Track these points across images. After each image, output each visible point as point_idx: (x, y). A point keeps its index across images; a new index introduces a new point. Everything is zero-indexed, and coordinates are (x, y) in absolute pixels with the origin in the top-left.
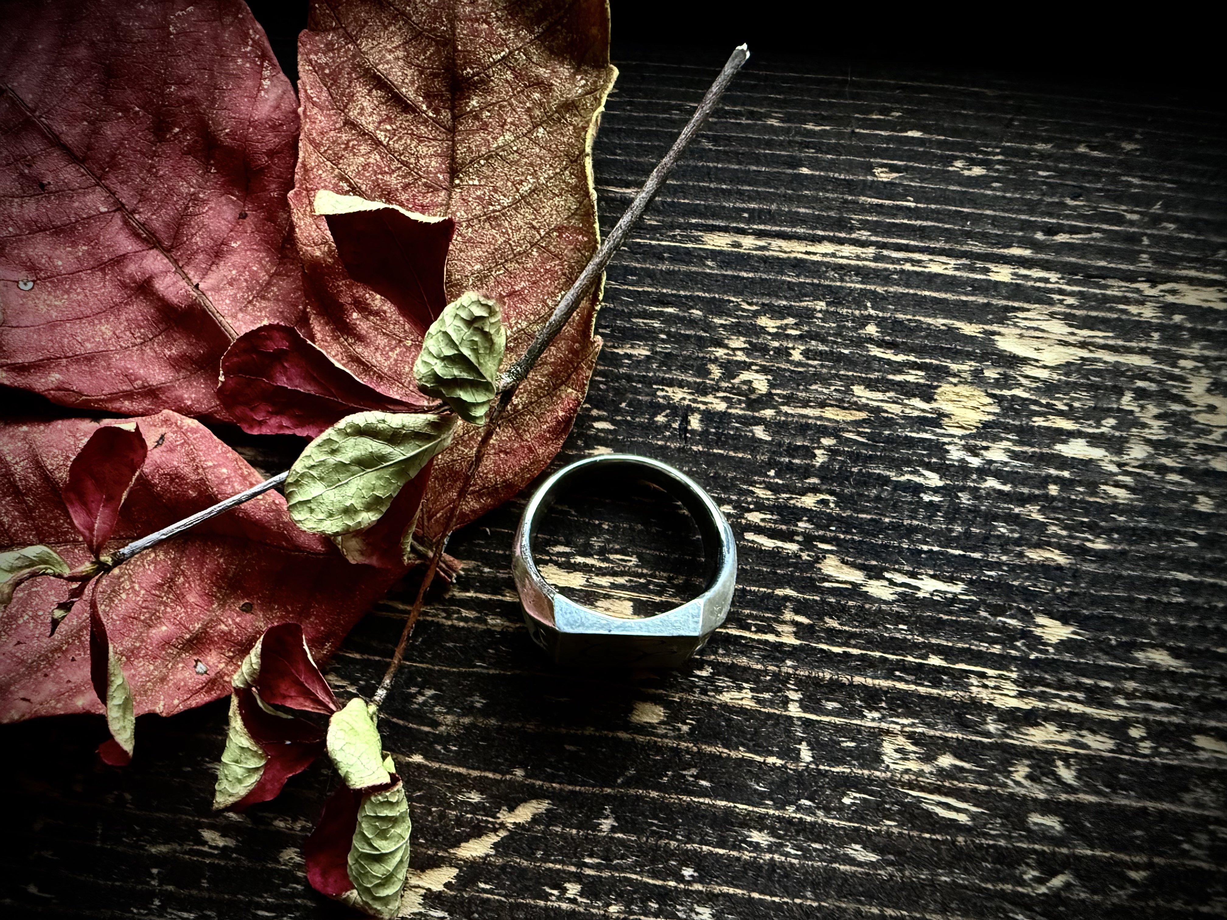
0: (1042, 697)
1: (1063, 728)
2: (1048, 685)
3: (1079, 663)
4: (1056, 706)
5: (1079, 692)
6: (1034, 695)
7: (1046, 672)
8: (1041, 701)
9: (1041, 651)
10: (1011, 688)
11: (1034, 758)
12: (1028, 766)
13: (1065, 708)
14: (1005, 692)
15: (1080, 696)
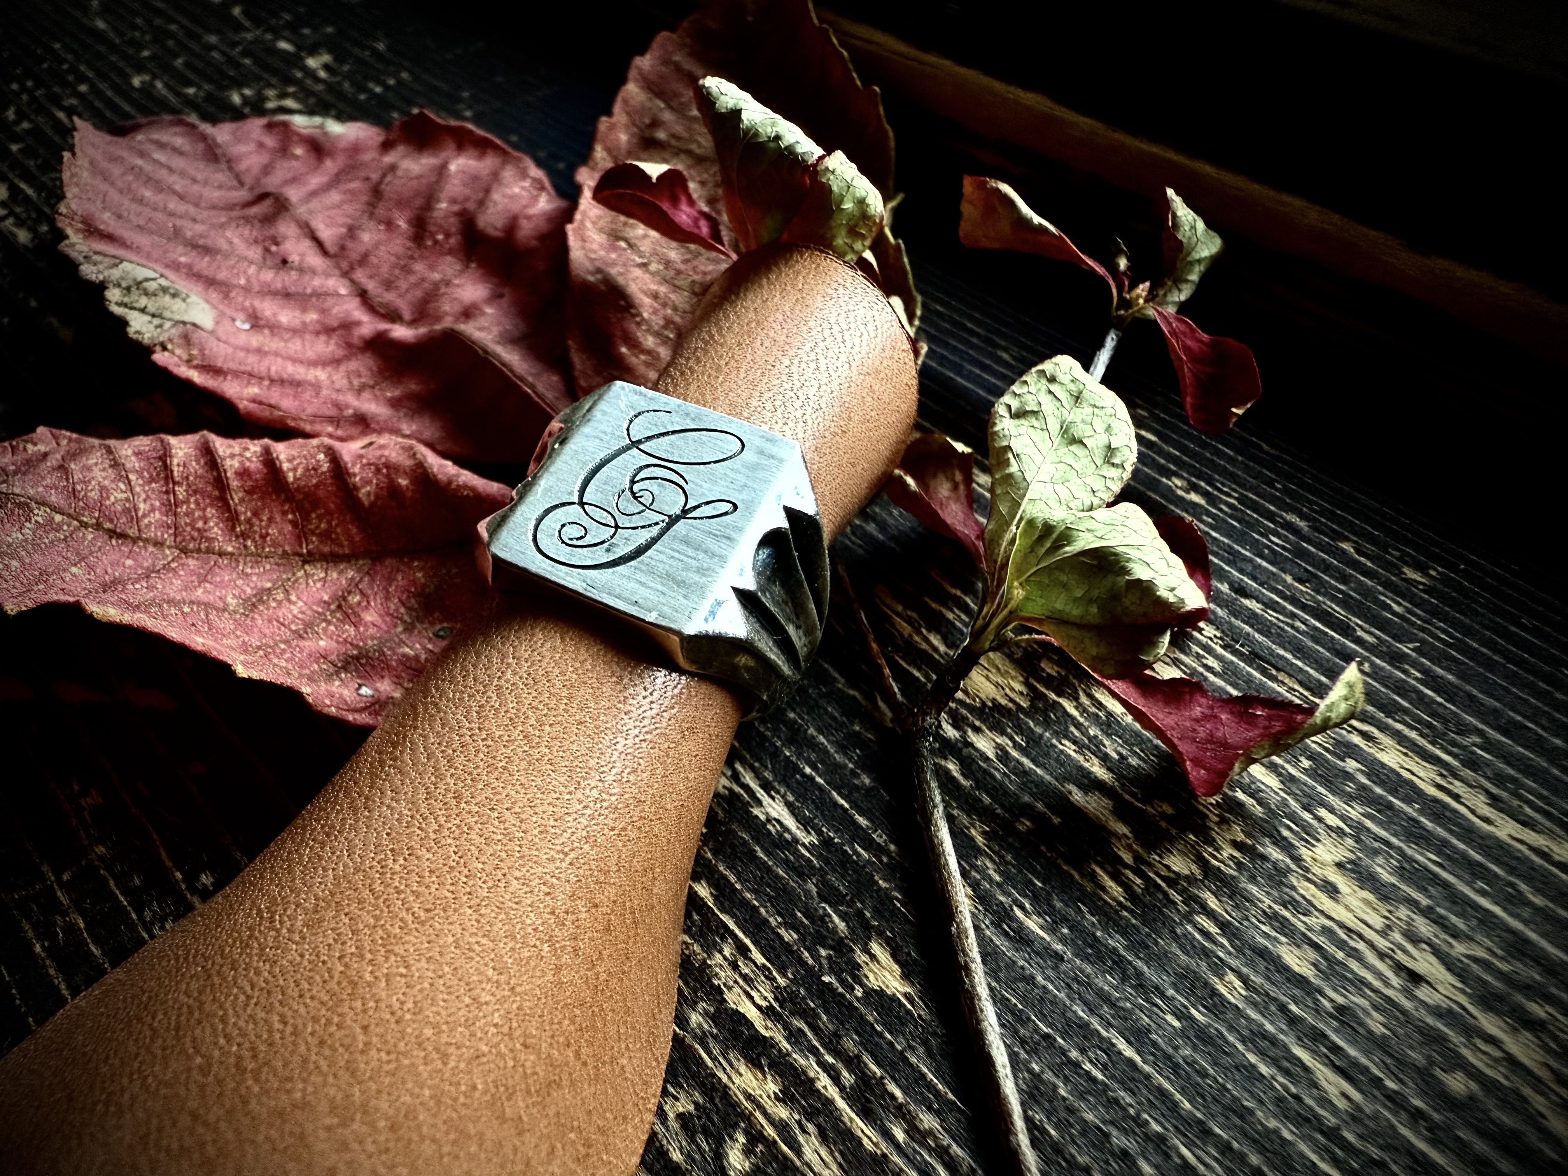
0: (794, 1036)
1: (785, 1098)
2: (815, 1029)
3: (881, 1035)
4: (802, 1062)
5: (850, 1071)
6: (786, 1027)
7: (827, 1012)
8: (788, 1039)
9: (842, 982)
10: (764, 994)
11: (712, 1100)
12: (696, 1104)
13: (812, 1074)
14: (753, 993)
15: (847, 1078)
